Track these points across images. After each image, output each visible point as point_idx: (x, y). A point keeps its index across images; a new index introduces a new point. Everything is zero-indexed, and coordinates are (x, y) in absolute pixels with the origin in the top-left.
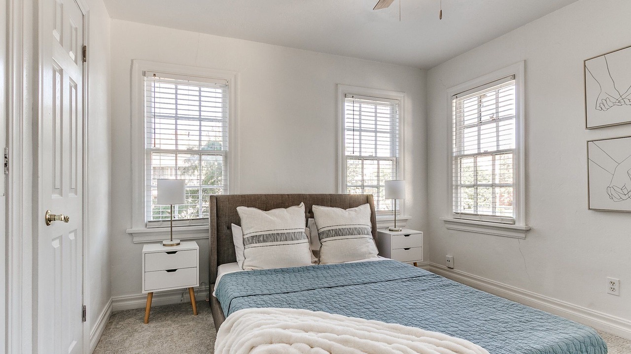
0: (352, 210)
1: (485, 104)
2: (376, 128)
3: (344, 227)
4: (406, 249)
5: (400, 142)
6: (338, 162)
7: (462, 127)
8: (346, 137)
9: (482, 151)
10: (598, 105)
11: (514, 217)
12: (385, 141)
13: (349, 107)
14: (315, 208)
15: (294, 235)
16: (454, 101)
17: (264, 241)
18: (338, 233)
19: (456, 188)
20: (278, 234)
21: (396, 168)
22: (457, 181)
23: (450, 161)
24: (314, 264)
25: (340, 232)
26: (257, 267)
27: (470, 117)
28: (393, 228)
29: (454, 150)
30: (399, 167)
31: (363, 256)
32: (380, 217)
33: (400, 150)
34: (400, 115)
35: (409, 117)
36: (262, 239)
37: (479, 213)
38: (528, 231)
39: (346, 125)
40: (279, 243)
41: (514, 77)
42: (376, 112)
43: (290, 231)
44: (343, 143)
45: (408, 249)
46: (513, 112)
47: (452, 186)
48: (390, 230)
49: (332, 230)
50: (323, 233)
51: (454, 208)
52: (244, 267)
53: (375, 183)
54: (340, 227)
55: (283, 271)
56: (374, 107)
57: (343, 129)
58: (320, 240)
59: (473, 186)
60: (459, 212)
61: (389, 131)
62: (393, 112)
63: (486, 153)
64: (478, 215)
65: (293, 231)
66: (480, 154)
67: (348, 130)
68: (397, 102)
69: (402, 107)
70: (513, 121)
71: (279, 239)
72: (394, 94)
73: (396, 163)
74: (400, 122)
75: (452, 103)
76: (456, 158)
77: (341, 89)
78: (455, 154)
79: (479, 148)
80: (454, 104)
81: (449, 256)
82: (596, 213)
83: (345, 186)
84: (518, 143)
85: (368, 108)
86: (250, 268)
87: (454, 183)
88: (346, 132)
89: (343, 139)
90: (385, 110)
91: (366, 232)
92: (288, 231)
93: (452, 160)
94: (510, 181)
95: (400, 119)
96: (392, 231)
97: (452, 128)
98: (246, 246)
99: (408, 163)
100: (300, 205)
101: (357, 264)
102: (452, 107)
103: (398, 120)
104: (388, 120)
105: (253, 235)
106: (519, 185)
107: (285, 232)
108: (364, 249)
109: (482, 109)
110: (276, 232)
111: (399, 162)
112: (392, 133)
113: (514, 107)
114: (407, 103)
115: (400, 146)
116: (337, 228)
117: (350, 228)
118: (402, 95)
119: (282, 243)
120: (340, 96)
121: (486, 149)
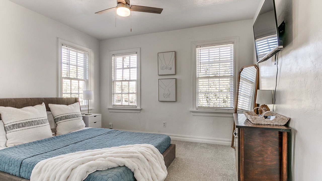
0: (71, 106)
1: (125, 61)
2: (77, 64)
3: (70, 114)
4: (95, 123)
5: (89, 72)
6: (58, 80)
7: (115, 69)
8: (63, 67)
9: (124, 79)
10: (162, 67)
11: (136, 105)
12: (81, 71)
13: (64, 51)
14: (50, 105)
15: (43, 121)
16: (113, 57)
17: (23, 126)
18: (67, 117)
19: (114, 95)
20: (32, 121)
21: (87, 85)
22: (114, 91)
23: (111, 83)
24: (53, 136)
25: (68, 117)
26: (17, 143)
27: (119, 65)
28: (87, 114)
29: (113, 78)
30: (88, 84)
31: (79, 127)
32: (83, 108)
33: (89, 76)
34: (89, 59)
35: (93, 61)
36: (21, 125)
37: (123, 104)
38: (141, 110)
39: (63, 61)
40: (33, 126)
41: (136, 53)
42: (77, 56)
43: (40, 119)
44: (61, 70)
45: (95, 122)
46: (136, 66)
47: (112, 93)
48: (85, 115)
49: (63, 116)
50: (58, 118)
51: (113, 103)
52: (7, 145)
53: (77, 92)
54: (68, 115)
55: (39, 142)
56: (76, 53)
57: (61, 63)
58: (55, 122)
59: (121, 93)
60: (115, 104)
61: (83, 66)
62: (85, 57)
63: (126, 81)
64: (123, 105)
65: (42, 119)
66: (123, 81)
67: (64, 63)
68: (88, 53)
69: (90, 56)
70: (136, 69)
71: (33, 124)
72: (86, 49)
73: (87, 82)
74: (89, 63)
75: (112, 58)
76: (114, 81)
77: (60, 41)
78: (113, 80)
79: (123, 78)
80: (113, 59)
81: (110, 124)
82: (161, 102)
83: (62, 93)
84: (138, 78)
85: (73, 53)
86: (13, 144)
87: (113, 92)
88: (63, 65)
89: (61, 68)
90: (81, 55)
91: (80, 116)
92: (39, 119)
93: (112, 82)
94: (135, 92)
95: (89, 61)
96: (87, 115)
97: (112, 69)
98: (7, 132)
99: (92, 83)
100: (43, 104)
101: (78, 132)
102: (112, 59)
103: (88, 62)
104: (82, 61)
105: (13, 124)
106: (138, 93)
107: (37, 119)
108: (80, 124)
109: (124, 63)
110: (31, 120)
111: (88, 82)
112: (85, 67)
113: (136, 64)
114: (92, 55)
115: (89, 74)
116: (66, 115)
117: (73, 115)
118: (90, 50)
119: (35, 126)
120: (60, 45)
121: (126, 79)
